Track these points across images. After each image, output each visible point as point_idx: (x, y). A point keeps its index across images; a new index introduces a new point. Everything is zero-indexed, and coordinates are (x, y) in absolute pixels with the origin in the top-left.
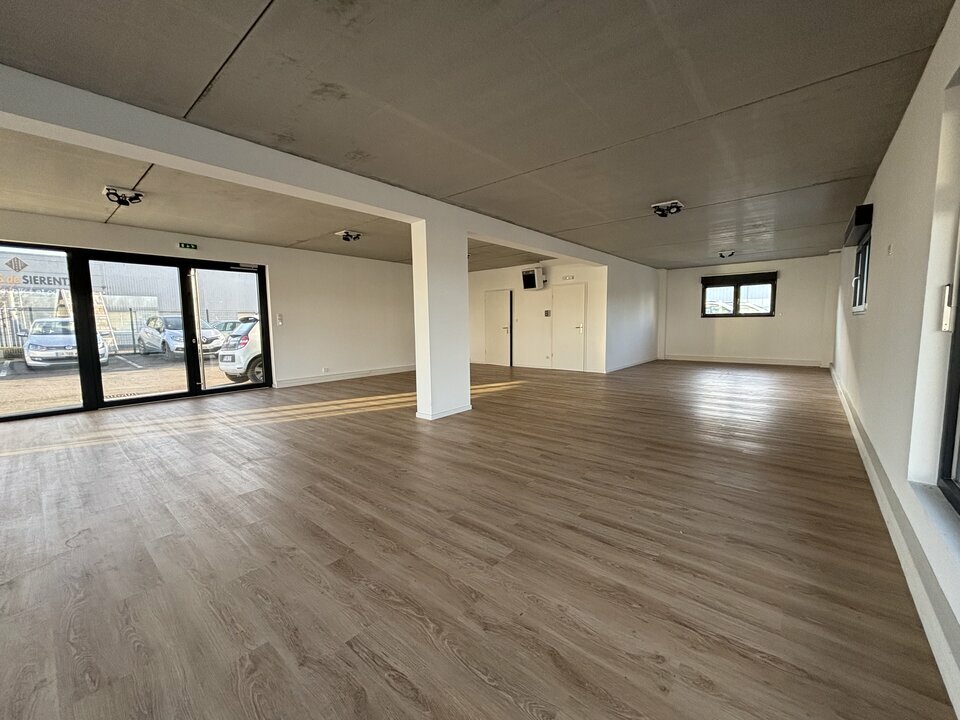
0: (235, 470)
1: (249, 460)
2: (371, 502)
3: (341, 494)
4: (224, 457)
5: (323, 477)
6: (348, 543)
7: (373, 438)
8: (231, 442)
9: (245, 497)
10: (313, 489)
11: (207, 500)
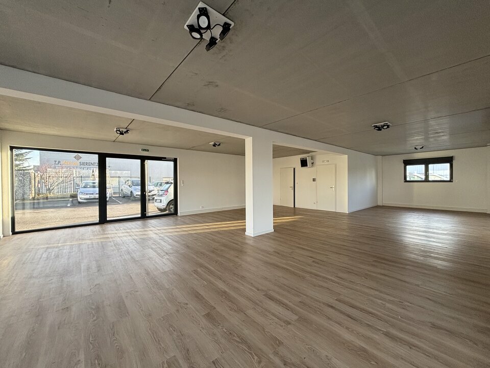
0: (161, 258)
1: (167, 253)
2: (224, 281)
3: (209, 275)
4: (155, 251)
5: (201, 266)
6: (213, 304)
7: (225, 245)
8: (159, 244)
9: (165, 273)
10: (196, 272)
11: (148, 274)
